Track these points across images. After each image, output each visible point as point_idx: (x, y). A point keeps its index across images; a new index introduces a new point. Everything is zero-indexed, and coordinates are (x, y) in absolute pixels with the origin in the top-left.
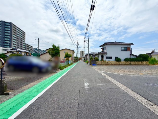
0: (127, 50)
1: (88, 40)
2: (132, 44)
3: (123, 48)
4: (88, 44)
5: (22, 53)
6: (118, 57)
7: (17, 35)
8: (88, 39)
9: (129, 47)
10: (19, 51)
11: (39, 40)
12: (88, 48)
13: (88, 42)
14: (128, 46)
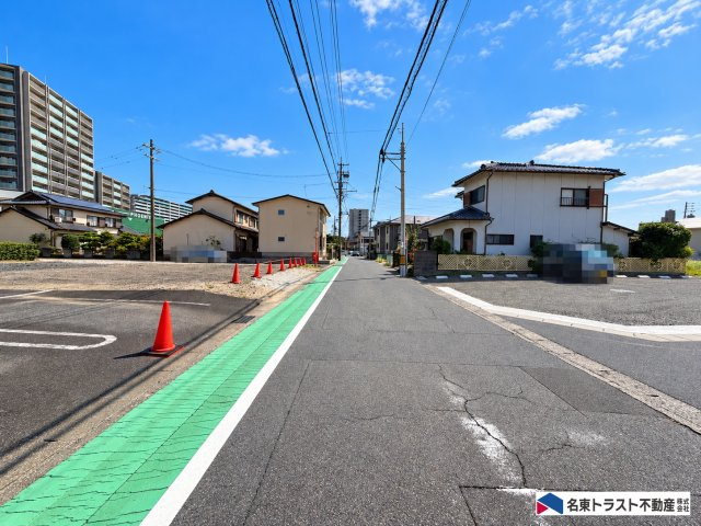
0: (587, 205)
1: (403, 149)
2: (615, 173)
3: (568, 194)
4: (402, 171)
5: (76, 215)
6: (541, 237)
7: (53, 130)
8: (402, 144)
9: (600, 187)
10: (62, 207)
11: (154, 151)
12: (402, 190)
13: (402, 159)
14: (595, 185)
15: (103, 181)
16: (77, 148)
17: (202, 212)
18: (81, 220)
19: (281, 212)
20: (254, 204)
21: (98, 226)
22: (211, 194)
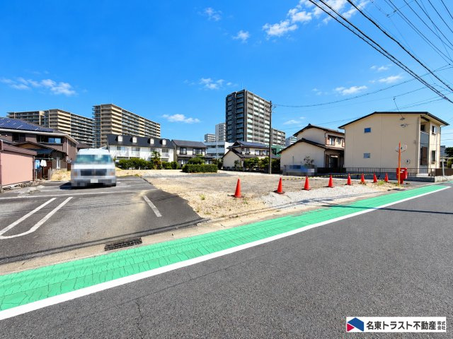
5: (250, 150)
7: (255, 113)
15: (274, 132)
16: (263, 118)
17: (303, 140)
18: (253, 152)
19: (367, 130)
20: (340, 128)
21: (260, 155)
22: (310, 127)
